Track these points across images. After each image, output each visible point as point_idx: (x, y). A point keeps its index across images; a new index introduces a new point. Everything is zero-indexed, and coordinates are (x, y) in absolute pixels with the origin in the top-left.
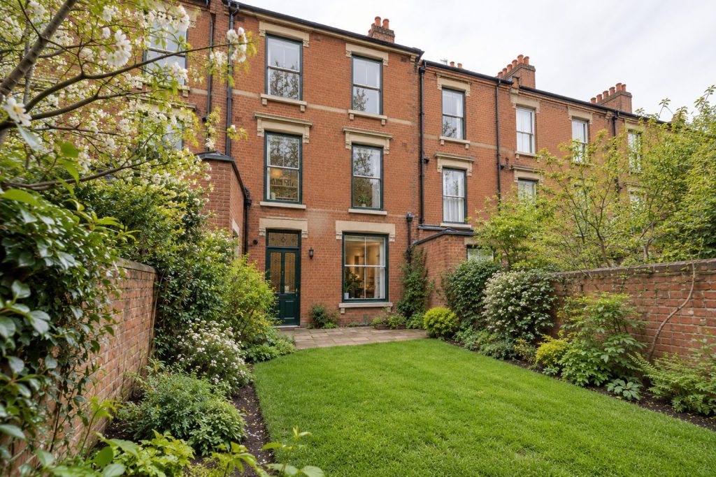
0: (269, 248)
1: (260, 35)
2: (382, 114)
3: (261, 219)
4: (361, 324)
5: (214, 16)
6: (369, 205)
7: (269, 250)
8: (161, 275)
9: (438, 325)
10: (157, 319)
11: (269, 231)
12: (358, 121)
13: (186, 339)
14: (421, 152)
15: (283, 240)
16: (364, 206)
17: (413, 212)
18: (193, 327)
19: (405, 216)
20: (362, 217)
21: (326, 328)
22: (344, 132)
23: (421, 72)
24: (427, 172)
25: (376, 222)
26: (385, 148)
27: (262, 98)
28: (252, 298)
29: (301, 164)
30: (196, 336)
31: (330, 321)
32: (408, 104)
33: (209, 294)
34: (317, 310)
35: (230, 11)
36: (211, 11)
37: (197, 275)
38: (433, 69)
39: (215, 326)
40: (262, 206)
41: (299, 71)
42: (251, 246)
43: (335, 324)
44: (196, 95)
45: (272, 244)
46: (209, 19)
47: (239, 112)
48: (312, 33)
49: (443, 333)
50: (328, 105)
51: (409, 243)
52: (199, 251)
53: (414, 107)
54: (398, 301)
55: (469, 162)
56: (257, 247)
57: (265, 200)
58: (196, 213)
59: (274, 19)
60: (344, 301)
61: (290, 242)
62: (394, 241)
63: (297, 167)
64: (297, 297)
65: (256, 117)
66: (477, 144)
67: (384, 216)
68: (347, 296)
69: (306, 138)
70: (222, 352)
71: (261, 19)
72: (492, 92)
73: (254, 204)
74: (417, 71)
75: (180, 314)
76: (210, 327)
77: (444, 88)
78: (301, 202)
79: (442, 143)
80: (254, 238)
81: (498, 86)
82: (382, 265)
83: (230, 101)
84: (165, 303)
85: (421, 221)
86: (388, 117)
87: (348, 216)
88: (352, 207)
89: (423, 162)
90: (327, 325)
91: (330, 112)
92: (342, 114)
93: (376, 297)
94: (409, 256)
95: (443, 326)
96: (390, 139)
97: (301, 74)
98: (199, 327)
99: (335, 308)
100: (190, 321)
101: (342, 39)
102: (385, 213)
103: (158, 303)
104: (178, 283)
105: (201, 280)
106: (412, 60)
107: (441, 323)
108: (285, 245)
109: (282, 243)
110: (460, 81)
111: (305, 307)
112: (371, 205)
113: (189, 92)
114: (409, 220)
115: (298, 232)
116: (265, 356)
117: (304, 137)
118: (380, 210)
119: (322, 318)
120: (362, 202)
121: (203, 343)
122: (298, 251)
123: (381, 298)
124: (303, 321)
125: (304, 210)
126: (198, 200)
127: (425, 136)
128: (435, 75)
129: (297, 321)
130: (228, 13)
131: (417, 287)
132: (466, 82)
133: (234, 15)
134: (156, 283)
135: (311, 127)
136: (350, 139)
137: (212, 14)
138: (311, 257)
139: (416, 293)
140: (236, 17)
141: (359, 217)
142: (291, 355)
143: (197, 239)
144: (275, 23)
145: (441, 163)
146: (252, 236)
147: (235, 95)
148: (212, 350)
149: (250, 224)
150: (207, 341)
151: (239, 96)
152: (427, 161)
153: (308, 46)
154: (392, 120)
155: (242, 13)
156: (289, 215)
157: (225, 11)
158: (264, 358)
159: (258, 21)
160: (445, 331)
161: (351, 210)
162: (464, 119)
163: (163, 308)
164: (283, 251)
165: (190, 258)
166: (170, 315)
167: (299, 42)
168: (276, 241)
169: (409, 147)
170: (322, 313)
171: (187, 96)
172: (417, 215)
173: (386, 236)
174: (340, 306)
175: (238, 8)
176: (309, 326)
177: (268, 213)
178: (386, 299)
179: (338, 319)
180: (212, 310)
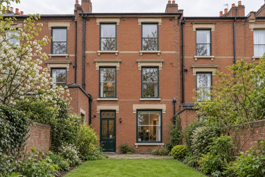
0: (101, 119)
1: (97, 24)
2: (158, 50)
3: (97, 106)
4: (147, 153)
5: (76, 22)
6: (153, 96)
7: (102, 119)
8: (52, 128)
9: (176, 153)
10: (52, 141)
11: (101, 111)
12: (144, 56)
13: (61, 148)
14: (182, 66)
15: (108, 115)
16: (149, 96)
17: (177, 98)
18: (63, 145)
19: (172, 100)
20: (147, 102)
21: (127, 154)
22: (138, 62)
23: (182, 24)
24: (186, 76)
25: (155, 104)
26: (160, 67)
27: (98, 53)
28: (88, 138)
29: (116, 80)
30: (64, 148)
31: (129, 151)
32: (174, 42)
33: (70, 135)
34: (123, 146)
35: (83, 18)
36: (75, 21)
37: (66, 129)
38: (190, 21)
39: (70, 145)
40: (98, 100)
41: (115, 37)
42: (93, 118)
43: (133, 152)
44: (70, 57)
45: (103, 117)
46: (74, 24)
47: (88, 61)
48: (121, 18)
49: (179, 156)
50: (129, 50)
51: (174, 114)
52: (66, 121)
53: (177, 43)
54: (167, 142)
55: (213, 68)
56: (96, 118)
57: (100, 97)
58: (66, 108)
59: (103, 16)
60: (137, 142)
61: (111, 115)
62: (165, 113)
63: (114, 81)
64: (114, 140)
65: (95, 62)
66: (219, 57)
67: (159, 101)
68: (140, 140)
69: (118, 68)
70: (70, 152)
71: (97, 18)
72: (231, 25)
73: (94, 100)
74: (180, 24)
75: (59, 141)
76: (69, 146)
77: (197, 29)
78: (116, 97)
79: (196, 59)
80: (95, 114)
81: (235, 21)
82: (159, 125)
83: (84, 57)
84: (54, 137)
85: (183, 101)
86: (161, 51)
87: (140, 102)
88: (142, 97)
89: (183, 71)
90: (128, 153)
91: (130, 54)
92: (136, 54)
93: (157, 141)
94: (174, 120)
95: (179, 153)
96: (163, 62)
97: (116, 38)
98: (65, 145)
99: (133, 145)
100: (63, 143)
101: (136, 17)
102: (160, 99)
103: (52, 136)
104: (59, 131)
105: (67, 130)
106: (175, 19)
107: (178, 152)
108: (109, 117)
109: (107, 116)
110: (208, 24)
111: (118, 144)
112: (154, 96)
113: (68, 56)
114: (174, 102)
115: (115, 111)
116: (91, 159)
117: (117, 67)
118: (157, 98)
119: (126, 149)
120: (149, 95)
121: (65, 149)
122: (114, 119)
123: (159, 141)
124: (117, 151)
125: (117, 101)
126: (66, 103)
127: (185, 57)
128: (192, 23)
129: (115, 151)
130: (82, 19)
131: (175, 135)
132: (212, 24)
133: (85, 19)
134: (51, 131)
135: (120, 62)
136: (140, 65)
137: (75, 22)
138: (121, 122)
139: (175, 139)
140: (86, 19)
141: (145, 102)
142: (102, 160)
143: (66, 117)
144: (104, 18)
145: (195, 71)
146: (93, 114)
147: (86, 54)
148: (68, 152)
149: (92, 109)
150: (67, 149)
151: (88, 54)
152: (186, 70)
153: (119, 24)
154: (163, 52)
155: (89, 17)
156: (110, 103)
157: (81, 18)
158: (91, 160)
159: (96, 19)
160: (180, 155)
161: (141, 99)
162: (211, 45)
163: (54, 138)
164: (108, 119)
165: (63, 123)
166: (56, 140)
167: (115, 23)
168: (105, 116)
169: (175, 65)
170: (125, 147)
171: (67, 58)
172: (180, 99)
173: (161, 110)
174: (135, 145)
175: (86, 16)
176: (120, 153)
177: (101, 103)
178: (161, 142)
179: (134, 150)
180: (71, 141)
